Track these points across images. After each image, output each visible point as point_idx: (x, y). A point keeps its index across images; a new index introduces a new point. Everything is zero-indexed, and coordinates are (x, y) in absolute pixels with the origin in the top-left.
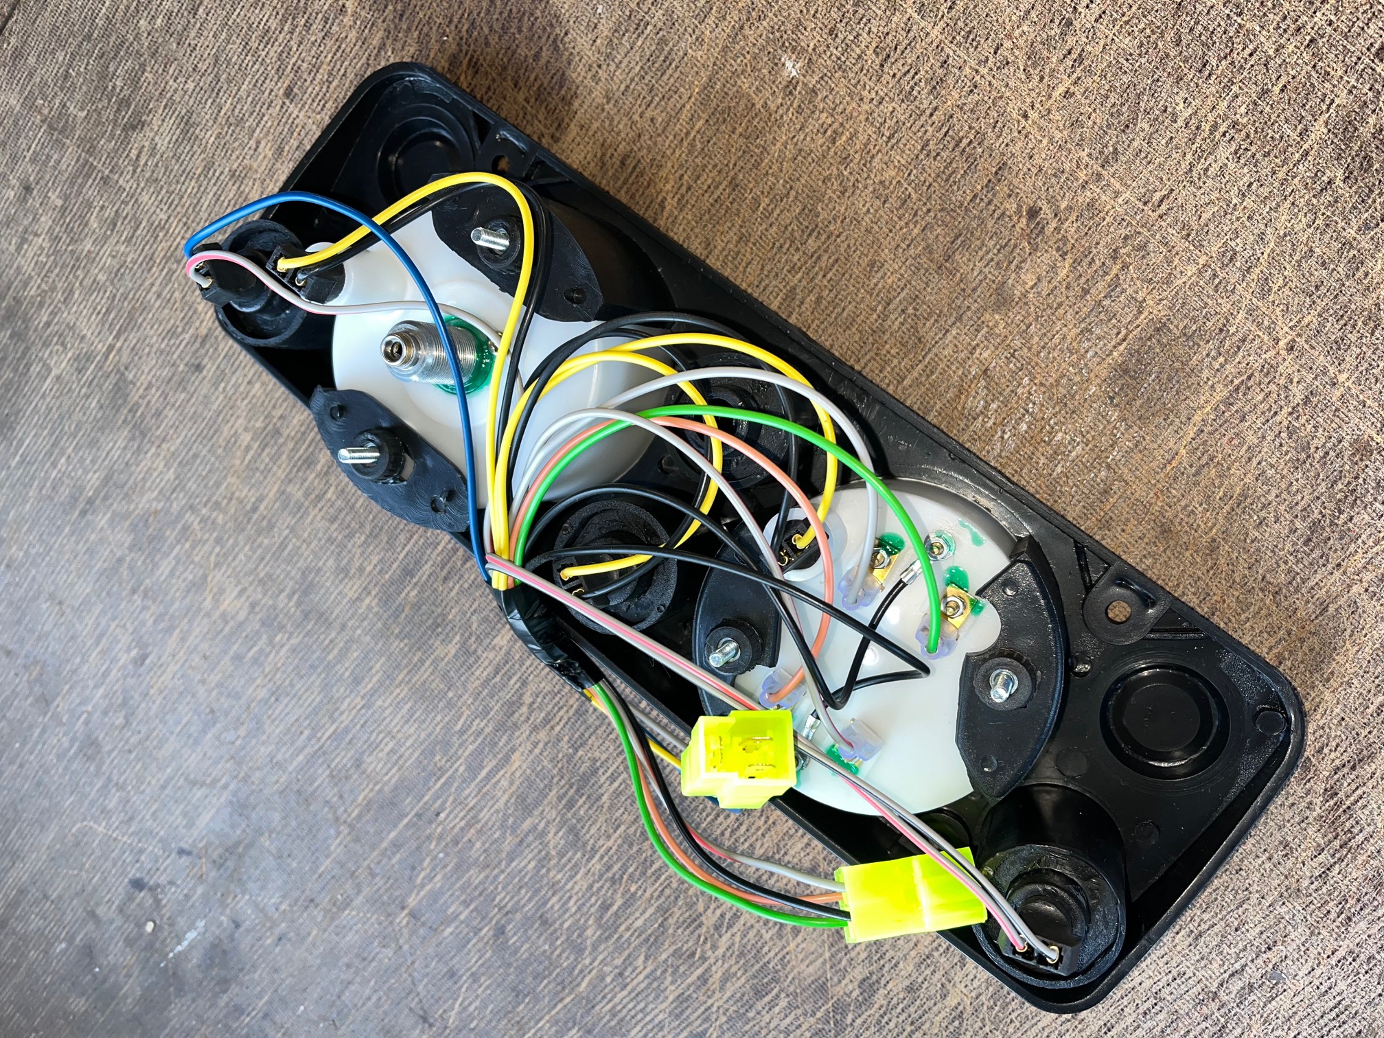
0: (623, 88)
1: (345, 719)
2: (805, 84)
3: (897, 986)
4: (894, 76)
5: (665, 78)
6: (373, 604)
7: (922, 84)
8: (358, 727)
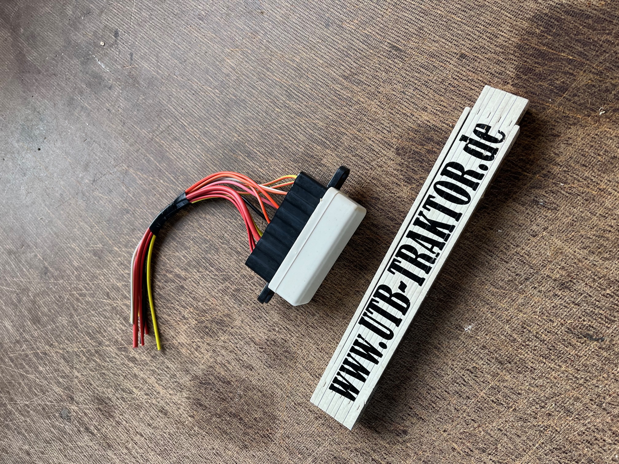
1: (190, 130)
2: (460, 334)
3: (136, 370)
4: (464, 375)
6: (235, 138)
7: (459, 388)
8: (188, 137)
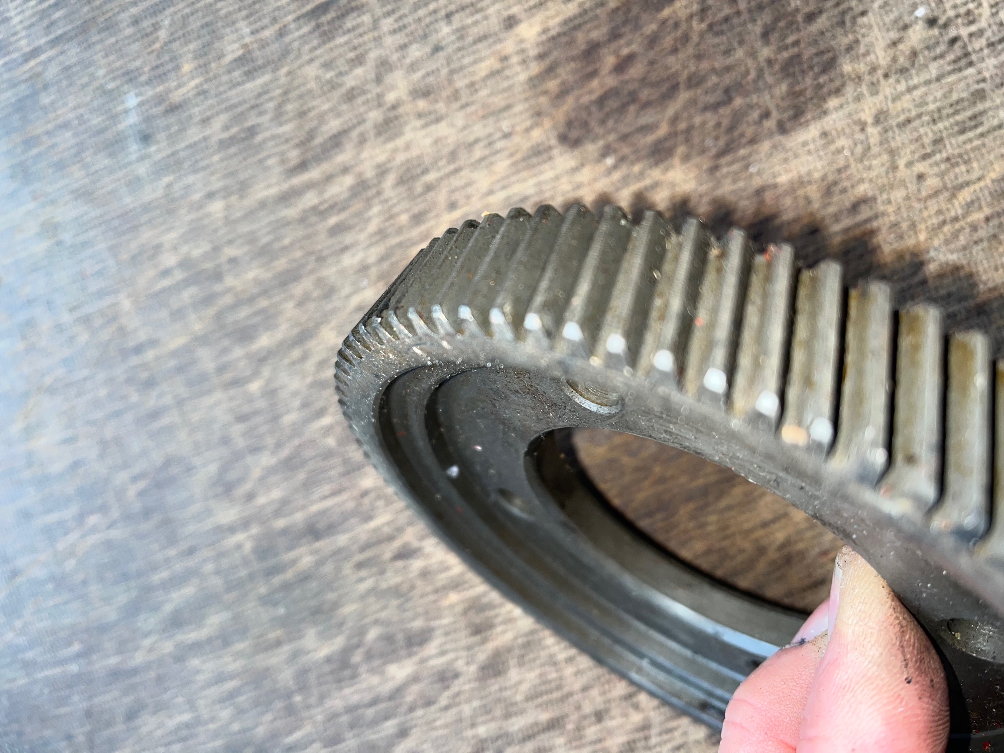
0: (902, 118)
5: (962, 138)
